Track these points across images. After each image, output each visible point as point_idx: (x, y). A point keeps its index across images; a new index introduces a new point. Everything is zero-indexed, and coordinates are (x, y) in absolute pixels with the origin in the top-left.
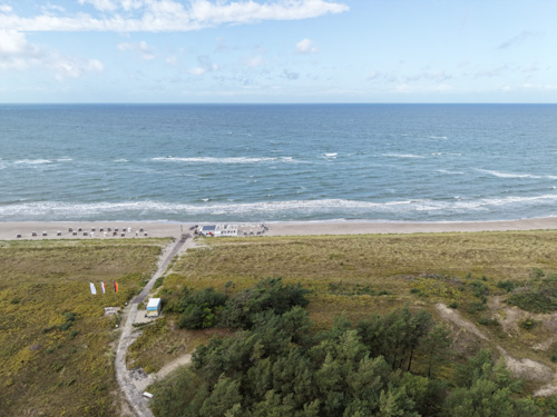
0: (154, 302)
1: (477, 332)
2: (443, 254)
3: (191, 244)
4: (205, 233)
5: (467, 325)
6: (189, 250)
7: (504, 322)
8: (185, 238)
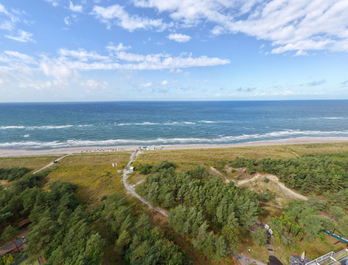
0: (132, 168)
3: (139, 152)
4: (144, 149)
5: (218, 172)
8: (137, 151)
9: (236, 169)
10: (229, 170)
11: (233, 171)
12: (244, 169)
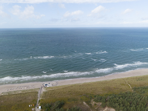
1: (88, 106)
2: (88, 89)
3: (44, 90)
4: (45, 86)
5: (87, 105)
6: (43, 92)
7: (92, 104)
8: (42, 88)
9: (97, 103)
10: (93, 103)
11: (95, 104)
12: (101, 104)
